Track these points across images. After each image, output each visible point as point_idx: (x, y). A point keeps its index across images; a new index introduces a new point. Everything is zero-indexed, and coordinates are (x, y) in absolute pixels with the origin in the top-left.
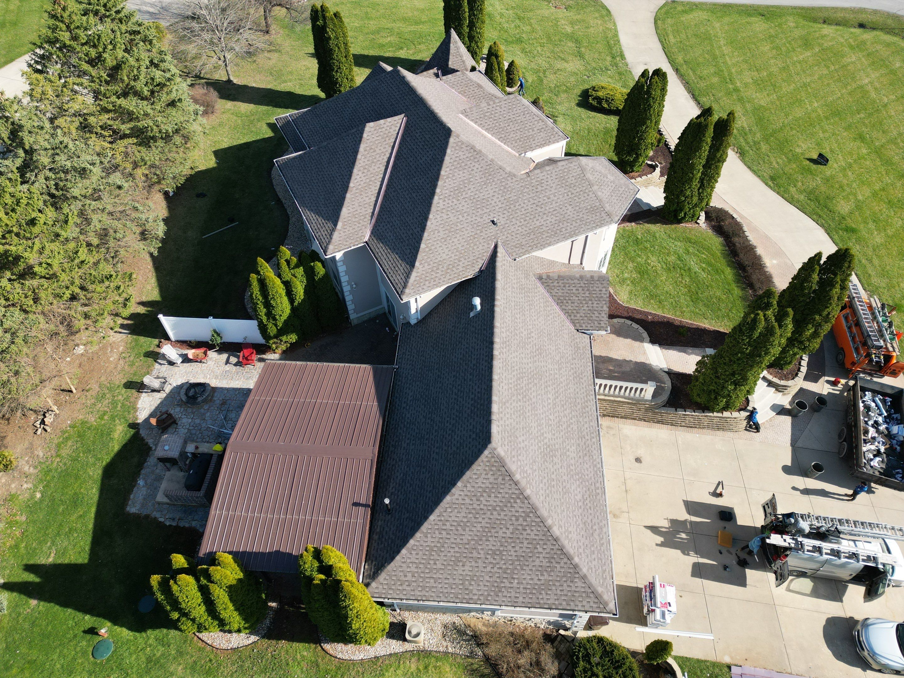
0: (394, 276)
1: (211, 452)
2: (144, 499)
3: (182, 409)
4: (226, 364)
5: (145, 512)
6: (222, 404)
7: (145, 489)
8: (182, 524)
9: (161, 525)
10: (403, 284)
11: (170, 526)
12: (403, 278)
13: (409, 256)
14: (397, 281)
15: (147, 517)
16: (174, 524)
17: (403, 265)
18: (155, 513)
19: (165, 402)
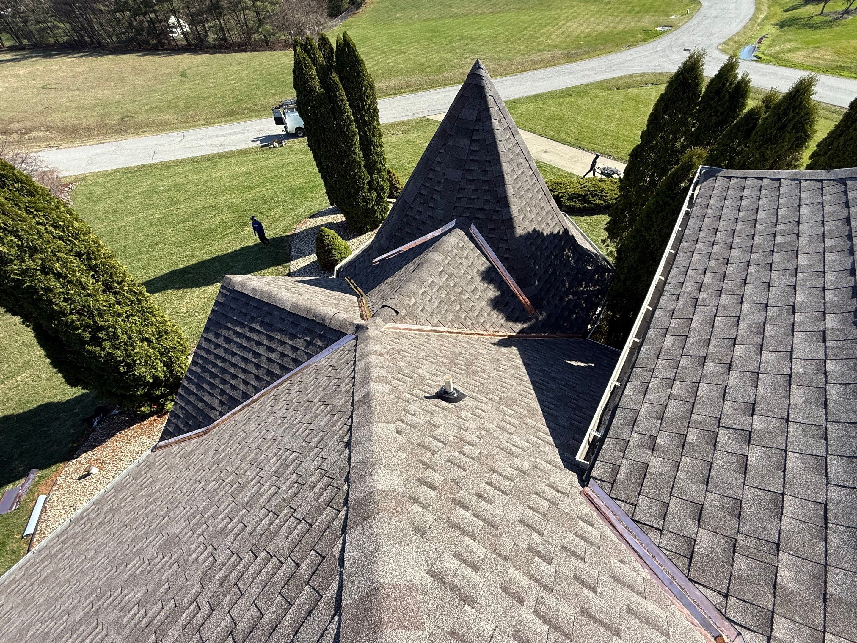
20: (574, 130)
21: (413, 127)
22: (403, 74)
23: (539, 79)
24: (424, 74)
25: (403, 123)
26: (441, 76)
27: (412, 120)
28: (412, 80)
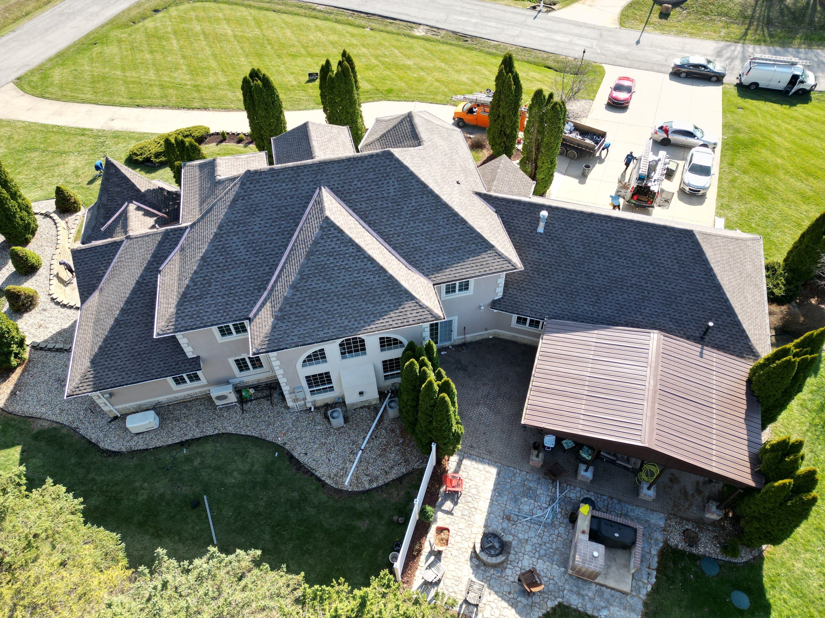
0: (491, 268)
1: (589, 518)
2: (625, 609)
3: (509, 566)
4: (452, 514)
5: (640, 607)
6: (509, 520)
7: (612, 608)
8: (655, 565)
9: (656, 589)
10: (505, 262)
11: (656, 577)
12: (498, 260)
13: (480, 247)
14: (499, 267)
15: (645, 604)
16: (654, 573)
17: (485, 256)
18: (641, 596)
19: (496, 589)
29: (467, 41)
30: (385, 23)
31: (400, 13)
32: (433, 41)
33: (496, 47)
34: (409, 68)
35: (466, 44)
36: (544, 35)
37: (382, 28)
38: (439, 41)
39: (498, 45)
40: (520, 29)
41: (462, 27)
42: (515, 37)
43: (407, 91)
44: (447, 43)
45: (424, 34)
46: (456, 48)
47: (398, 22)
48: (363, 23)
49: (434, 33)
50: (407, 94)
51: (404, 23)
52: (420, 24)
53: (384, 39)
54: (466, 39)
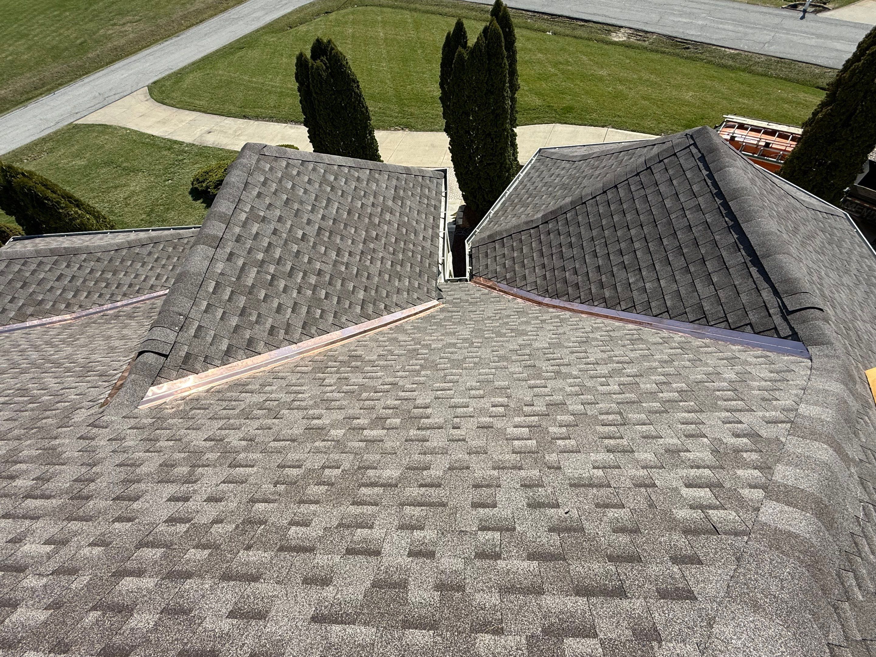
20: (240, 95)
21: (58, 141)
22: (30, 69)
23: (206, 35)
24: (61, 61)
25: (44, 140)
26: (84, 58)
27: (55, 133)
28: (47, 74)
29: (688, 48)
30: (573, 26)
31: (594, 14)
32: (638, 48)
33: (733, 57)
34: (601, 79)
35: (686, 53)
36: (813, 41)
37: (568, 32)
38: (646, 48)
39: (738, 54)
40: (773, 34)
41: (681, 30)
42: (765, 44)
43: (596, 111)
44: (657, 51)
45: (625, 39)
46: (671, 58)
47: (591, 25)
48: (545, 26)
49: (639, 38)
50: (594, 116)
51: (599, 26)
52: (622, 27)
53: (569, 44)
54: (687, 46)
